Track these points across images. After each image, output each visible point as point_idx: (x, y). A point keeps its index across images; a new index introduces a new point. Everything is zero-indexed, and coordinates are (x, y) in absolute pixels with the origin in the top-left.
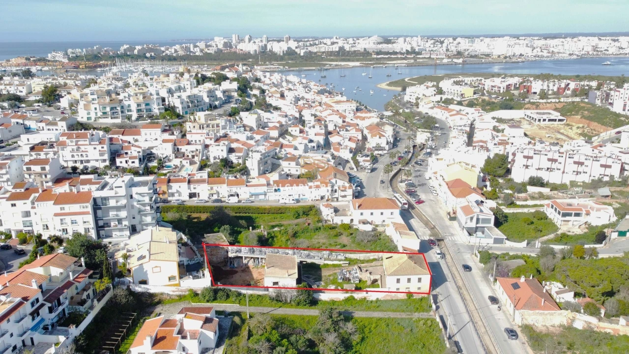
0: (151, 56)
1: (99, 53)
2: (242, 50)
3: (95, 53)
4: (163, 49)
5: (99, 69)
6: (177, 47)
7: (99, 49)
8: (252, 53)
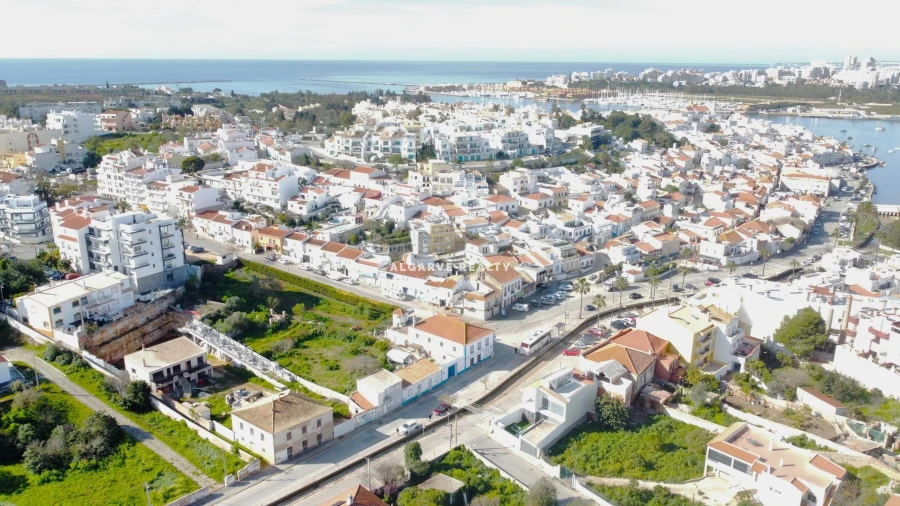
0: (680, 85)
1: (609, 79)
2: (841, 81)
3: (605, 78)
4: (707, 76)
5: (587, 100)
6: (728, 75)
7: (612, 73)
8: (857, 87)
